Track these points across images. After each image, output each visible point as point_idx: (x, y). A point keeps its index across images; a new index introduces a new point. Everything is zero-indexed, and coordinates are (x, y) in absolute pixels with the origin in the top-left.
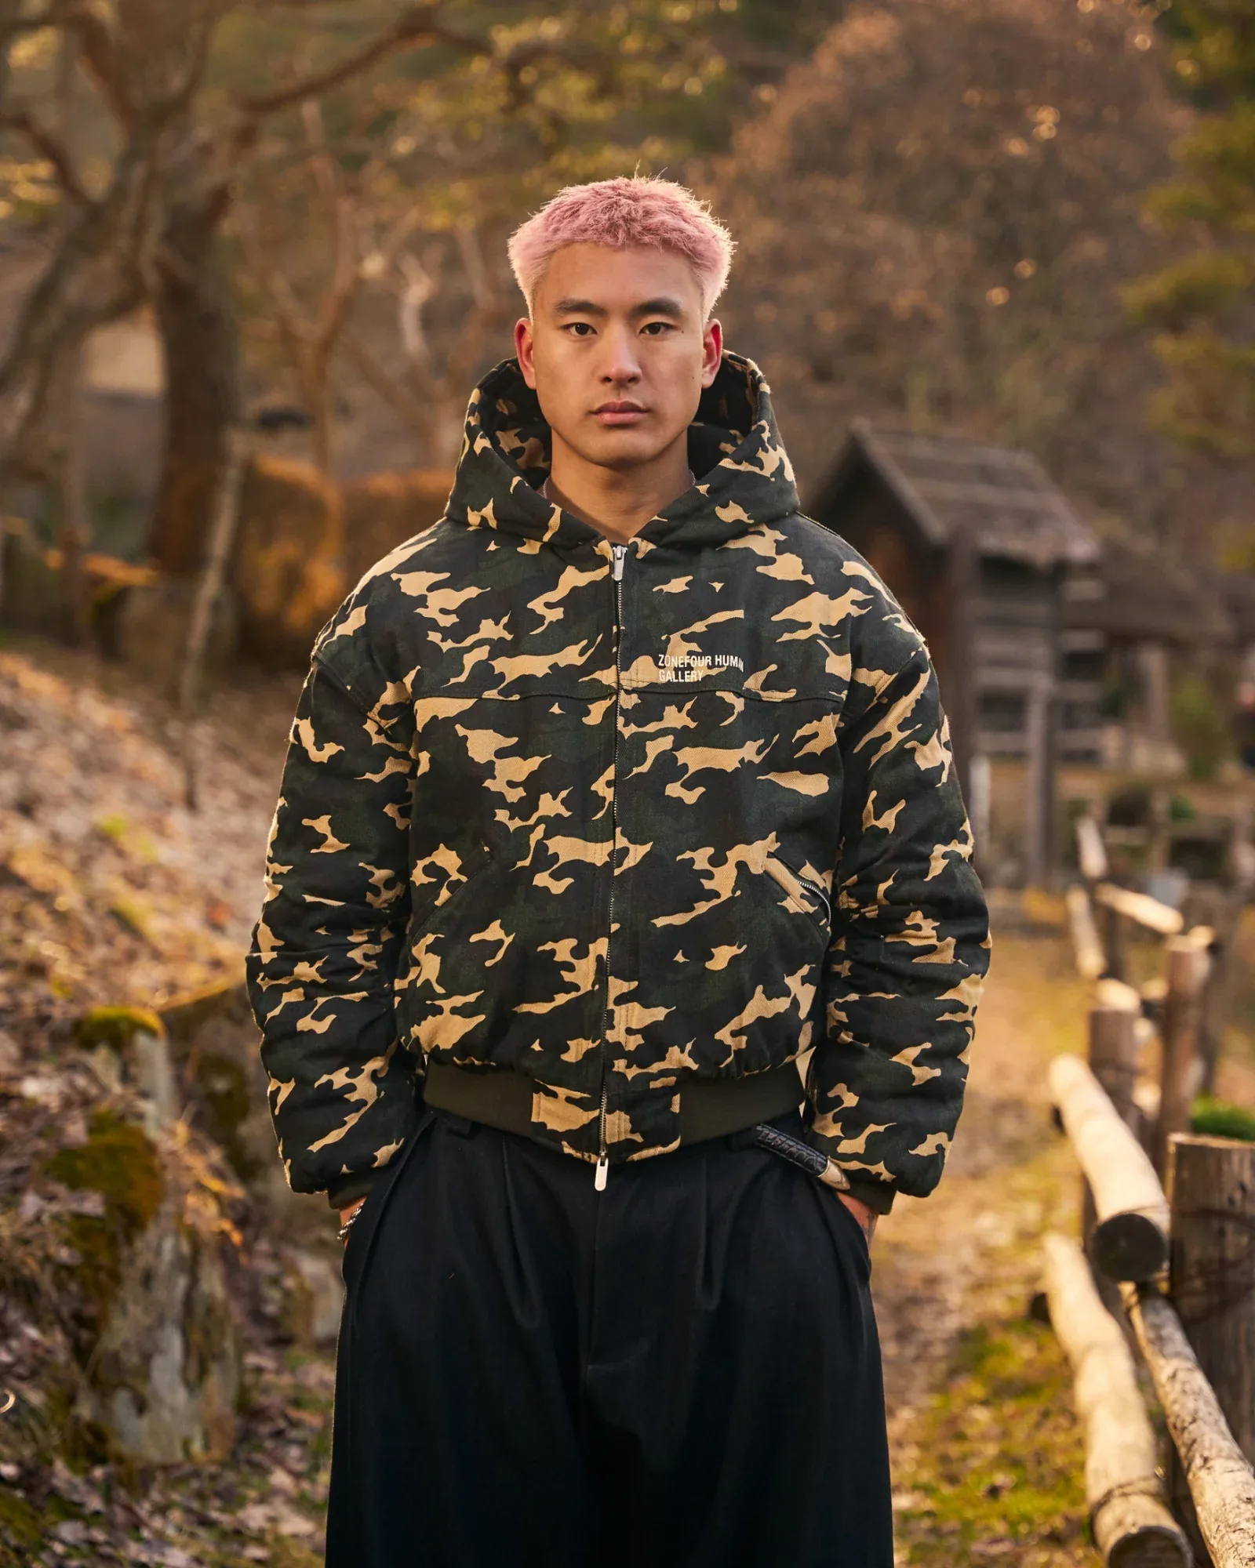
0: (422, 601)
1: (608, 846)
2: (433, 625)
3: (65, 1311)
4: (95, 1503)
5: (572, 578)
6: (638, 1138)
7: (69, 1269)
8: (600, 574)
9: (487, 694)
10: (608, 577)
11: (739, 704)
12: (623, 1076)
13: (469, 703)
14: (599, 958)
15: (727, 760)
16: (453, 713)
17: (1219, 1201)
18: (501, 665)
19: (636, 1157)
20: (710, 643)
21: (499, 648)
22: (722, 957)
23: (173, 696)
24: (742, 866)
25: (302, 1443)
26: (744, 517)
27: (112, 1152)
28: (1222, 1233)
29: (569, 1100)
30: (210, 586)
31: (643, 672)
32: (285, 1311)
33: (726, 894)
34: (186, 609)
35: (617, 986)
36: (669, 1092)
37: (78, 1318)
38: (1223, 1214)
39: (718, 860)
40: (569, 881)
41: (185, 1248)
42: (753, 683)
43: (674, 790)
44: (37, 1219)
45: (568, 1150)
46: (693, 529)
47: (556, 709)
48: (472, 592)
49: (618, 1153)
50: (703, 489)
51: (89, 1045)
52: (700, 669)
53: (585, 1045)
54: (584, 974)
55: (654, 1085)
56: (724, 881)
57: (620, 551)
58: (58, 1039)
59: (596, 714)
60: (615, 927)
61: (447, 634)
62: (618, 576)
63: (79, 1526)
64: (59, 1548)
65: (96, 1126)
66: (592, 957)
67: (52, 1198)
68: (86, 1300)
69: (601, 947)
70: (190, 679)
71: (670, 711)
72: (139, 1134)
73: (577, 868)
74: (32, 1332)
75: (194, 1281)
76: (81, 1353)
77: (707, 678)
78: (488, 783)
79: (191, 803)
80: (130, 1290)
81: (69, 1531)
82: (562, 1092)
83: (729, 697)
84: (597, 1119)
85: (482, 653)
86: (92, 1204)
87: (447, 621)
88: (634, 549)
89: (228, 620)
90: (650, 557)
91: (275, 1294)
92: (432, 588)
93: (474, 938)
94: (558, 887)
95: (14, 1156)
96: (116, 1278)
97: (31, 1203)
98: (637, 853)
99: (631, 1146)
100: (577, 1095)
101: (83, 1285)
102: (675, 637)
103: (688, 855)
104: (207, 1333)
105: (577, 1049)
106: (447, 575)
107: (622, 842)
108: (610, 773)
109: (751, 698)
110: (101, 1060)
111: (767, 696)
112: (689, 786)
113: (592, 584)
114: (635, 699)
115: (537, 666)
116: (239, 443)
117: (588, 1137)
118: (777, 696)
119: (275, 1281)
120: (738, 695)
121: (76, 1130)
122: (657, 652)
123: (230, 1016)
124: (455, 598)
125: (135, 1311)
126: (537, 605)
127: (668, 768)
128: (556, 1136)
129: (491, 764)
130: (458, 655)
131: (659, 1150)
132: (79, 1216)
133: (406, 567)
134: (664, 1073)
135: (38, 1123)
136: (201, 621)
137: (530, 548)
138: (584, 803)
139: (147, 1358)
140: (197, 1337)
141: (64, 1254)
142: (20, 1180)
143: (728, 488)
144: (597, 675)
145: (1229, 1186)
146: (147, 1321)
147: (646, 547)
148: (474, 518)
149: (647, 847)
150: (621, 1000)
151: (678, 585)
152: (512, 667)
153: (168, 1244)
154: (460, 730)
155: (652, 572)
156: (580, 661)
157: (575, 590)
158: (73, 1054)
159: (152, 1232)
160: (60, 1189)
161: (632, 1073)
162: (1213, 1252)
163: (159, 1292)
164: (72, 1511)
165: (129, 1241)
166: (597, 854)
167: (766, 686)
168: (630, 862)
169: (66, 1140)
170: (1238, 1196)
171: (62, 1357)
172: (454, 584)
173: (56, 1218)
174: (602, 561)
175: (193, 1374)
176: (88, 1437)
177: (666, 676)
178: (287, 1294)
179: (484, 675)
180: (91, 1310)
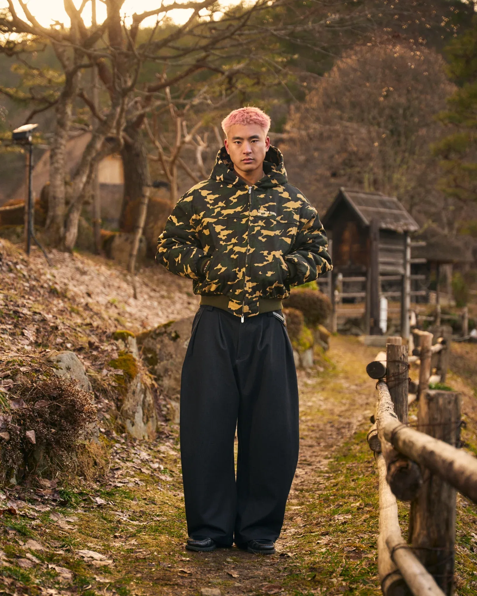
0: (206, 197)
1: (246, 248)
2: (208, 203)
3: (114, 397)
4: (123, 441)
5: (239, 193)
6: (250, 312)
7: (114, 387)
8: (246, 192)
9: (220, 218)
10: (248, 193)
11: (275, 223)
12: (248, 298)
13: (216, 220)
14: (243, 272)
15: (272, 233)
16: (212, 222)
17: (398, 358)
18: (223, 212)
19: (250, 316)
20: (269, 209)
21: (223, 208)
22: (269, 274)
23: (128, 269)
24: (274, 256)
25: (173, 439)
26: (277, 182)
27: (125, 360)
28: (398, 366)
29: (236, 303)
30: (139, 234)
31: (254, 213)
32: (168, 413)
33: (270, 261)
34: (132, 243)
35: (247, 278)
36: (257, 301)
37: (117, 399)
38: (399, 362)
39: (269, 254)
40: (237, 255)
41: (143, 387)
42: (278, 218)
43: (260, 238)
44: (107, 375)
45: (235, 314)
46: (266, 184)
47: (235, 220)
48: (217, 196)
49: (246, 315)
50: (269, 176)
51: (117, 339)
52: (267, 214)
53: (240, 291)
54: (240, 275)
55: (254, 300)
56: (270, 258)
57: (250, 188)
58: (108, 337)
59: (244, 221)
60: (247, 266)
61: (211, 205)
62: (250, 193)
63: (120, 445)
64: (115, 448)
65: (120, 354)
66: (242, 272)
67: (110, 371)
68: (120, 395)
69: (244, 270)
70: (133, 264)
71: (260, 222)
72: (131, 356)
73: (239, 253)
74: (107, 401)
75: (145, 397)
76: (118, 408)
77: (268, 216)
78: (219, 236)
79: (135, 297)
80: (129, 394)
81: (118, 445)
82: (235, 301)
83: (272, 221)
84: (242, 307)
85: (219, 209)
86: (120, 372)
87: (211, 202)
88: (253, 187)
89: (144, 245)
90: (256, 190)
91: (165, 409)
92: (208, 194)
93: (215, 268)
94: (235, 257)
95: (100, 361)
96: (127, 390)
97: (105, 372)
98: (252, 250)
99: (249, 314)
100: (238, 302)
101: (119, 391)
102: (262, 207)
103: (262, 252)
104: (148, 411)
105: (238, 292)
106: (211, 192)
107: (249, 247)
108: (247, 233)
109: (278, 222)
110: (120, 342)
111: (281, 221)
112: (263, 238)
113: (244, 194)
114: (253, 218)
115: (231, 211)
116: (148, 192)
117: (240, 311)
118: (283, 222)
119: (165, 406)
120: (275, 220)
121: (115, 356)
122: (258, 209)
123: (152, 337)
124: (213, 197)
125: (131, 401)
126: (231, 199)
127: (259, 233)
128: (233, 311)
129: (220, 232)
130: (214, 209)
131: (254, 314)
132: (117, 375)
133: (202, 189)
134: (256, 297)
135: (105, 354)
136: (137, 245)
137: (230, 186)
138: (241, 239)
139: (134, 413)
140: (146, 411)
141: (113, 384)
142: (102, 366)
143: (274, 176)
144: (244, 213)
145: (400, 355)
146: (134, 404)
147: (256, 187)
148: (218, 178)
149: (254, 249)
150: (248, 281)
151: (262, 196)
152: (225, 212)
153: (139, 385)
154: (214, 225)
155: (257, 192)
156: (240, 210)
157: (240, 195)
158: (113, 341)
159: (135, 381)
160: (112, 369)
161: (250, 297)
162: (396, 371)
163: (137, 397)
164: (118, 442)
165: (130, 383)
166: (243, 250)
167: (281, 219)
168: (251, 252)
169: (113, 358)
170: (402, 357)
171: (114, 408)
172: (213, 194)
173: (111, 375)
174: (246, 189)
175: (145, 420)
176: (121, 428)
177: (259, 214)
178: (168, 409)
179: (219, 214)
180: (120, 397)
